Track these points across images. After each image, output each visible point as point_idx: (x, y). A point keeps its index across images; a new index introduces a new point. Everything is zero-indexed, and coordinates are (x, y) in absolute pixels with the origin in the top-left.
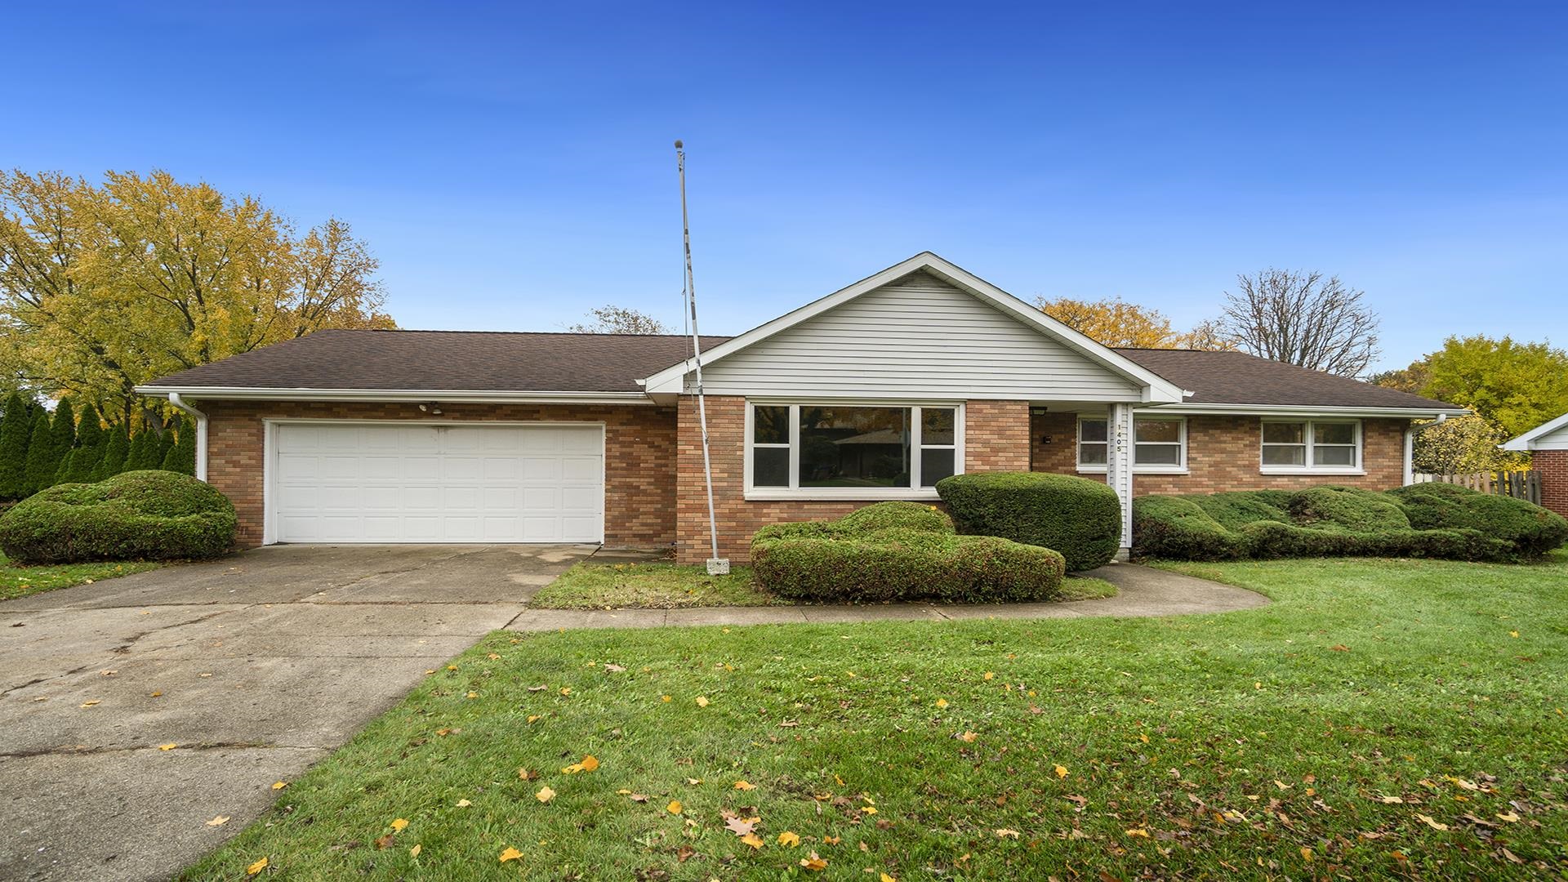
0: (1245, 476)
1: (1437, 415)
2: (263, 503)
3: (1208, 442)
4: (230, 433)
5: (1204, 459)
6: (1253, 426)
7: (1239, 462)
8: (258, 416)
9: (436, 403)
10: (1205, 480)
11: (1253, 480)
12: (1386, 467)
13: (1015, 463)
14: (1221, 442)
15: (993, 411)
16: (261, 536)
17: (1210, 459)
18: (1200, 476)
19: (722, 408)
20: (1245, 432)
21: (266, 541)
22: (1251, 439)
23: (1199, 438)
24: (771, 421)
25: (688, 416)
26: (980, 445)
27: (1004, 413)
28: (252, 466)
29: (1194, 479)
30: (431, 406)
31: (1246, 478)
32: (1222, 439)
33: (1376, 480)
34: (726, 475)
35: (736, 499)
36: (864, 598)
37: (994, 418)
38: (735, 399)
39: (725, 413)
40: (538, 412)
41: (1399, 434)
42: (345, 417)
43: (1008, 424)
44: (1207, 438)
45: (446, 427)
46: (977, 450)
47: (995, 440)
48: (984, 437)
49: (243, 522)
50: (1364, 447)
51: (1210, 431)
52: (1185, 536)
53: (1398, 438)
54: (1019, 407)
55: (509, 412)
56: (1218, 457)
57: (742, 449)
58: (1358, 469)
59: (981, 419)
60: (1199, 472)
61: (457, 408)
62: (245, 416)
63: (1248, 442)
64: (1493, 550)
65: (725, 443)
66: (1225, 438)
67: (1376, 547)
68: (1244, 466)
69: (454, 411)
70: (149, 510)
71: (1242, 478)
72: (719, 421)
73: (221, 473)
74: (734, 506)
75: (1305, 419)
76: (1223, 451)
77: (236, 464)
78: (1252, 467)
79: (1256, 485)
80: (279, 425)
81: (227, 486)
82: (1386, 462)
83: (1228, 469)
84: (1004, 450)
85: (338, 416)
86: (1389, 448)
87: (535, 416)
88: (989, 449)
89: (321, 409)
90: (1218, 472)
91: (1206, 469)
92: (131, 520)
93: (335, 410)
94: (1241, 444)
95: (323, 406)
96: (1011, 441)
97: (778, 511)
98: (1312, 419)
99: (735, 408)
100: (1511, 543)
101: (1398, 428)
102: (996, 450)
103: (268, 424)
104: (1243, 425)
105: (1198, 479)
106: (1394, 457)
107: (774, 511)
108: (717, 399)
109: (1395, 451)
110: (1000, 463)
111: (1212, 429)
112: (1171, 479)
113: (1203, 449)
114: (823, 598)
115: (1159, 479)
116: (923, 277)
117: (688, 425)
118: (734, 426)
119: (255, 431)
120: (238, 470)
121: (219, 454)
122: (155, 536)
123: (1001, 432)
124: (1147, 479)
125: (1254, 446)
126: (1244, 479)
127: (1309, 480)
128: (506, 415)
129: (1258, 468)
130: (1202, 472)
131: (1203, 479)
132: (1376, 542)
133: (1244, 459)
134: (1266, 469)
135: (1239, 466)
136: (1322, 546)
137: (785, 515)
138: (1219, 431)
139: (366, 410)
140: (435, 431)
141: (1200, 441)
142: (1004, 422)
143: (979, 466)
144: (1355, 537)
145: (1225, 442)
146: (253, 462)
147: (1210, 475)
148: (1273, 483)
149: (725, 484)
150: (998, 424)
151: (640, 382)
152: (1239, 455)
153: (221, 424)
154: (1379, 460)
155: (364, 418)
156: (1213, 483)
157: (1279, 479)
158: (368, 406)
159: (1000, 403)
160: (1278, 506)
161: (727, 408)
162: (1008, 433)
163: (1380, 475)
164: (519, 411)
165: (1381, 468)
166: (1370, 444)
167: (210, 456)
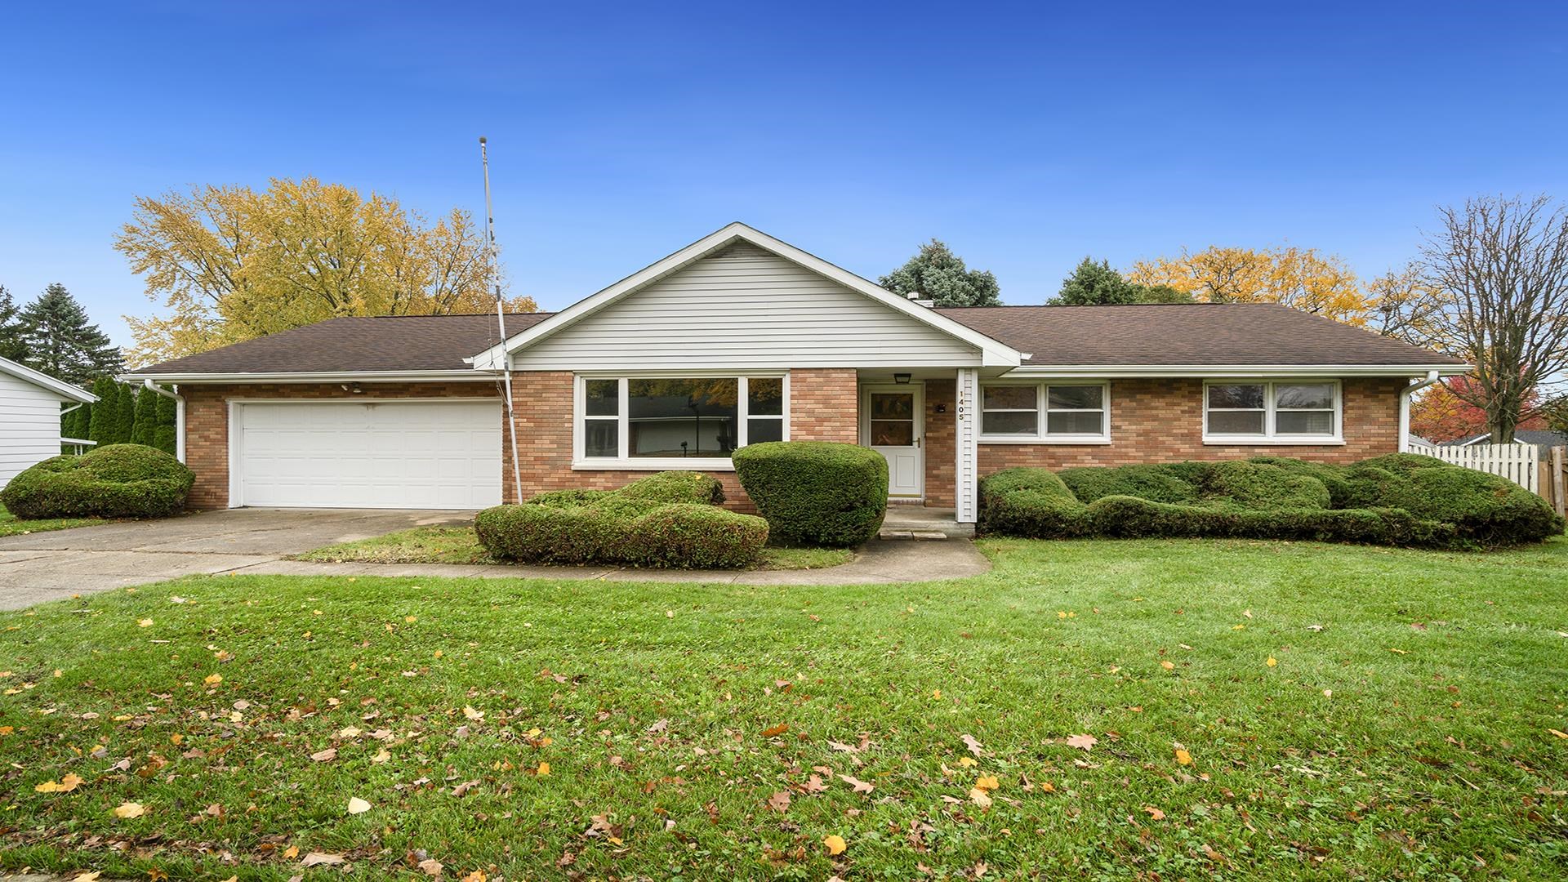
0: (1183, 446)
1: (1427, 372)
2: (228, 472)
3: (1135, 409)
4: (202, 412)
5: (1131, 428)
6: (1193, 389)
7: (1175, 431)
8: (223, 398)
9: (357, 383)
10: (1132, 451)
11: (1193, 450)
12: (1374, 435)
13: (842, 433)
14: (1152, 408)
15: (818, 380)
16: (227, 500)
17: (1139, 427)
18: (1126, 447)
19: (551, 383)
20: (1183, 397)
21: (231, 504)
22: (1190, 404)
23: (1123, 404)
24: (602, 394)
25: (521, 391)
26: (804, 415)
27: (829, 382)
28: (219, 440)
29: (1118, 450)
30: (352, 385)
31: (1185, 448)
32: (1153, 404)
33: (1360, 451)
34: (555, 446)
35: (565, 468)
36: (555, 560)
37: (820, 386)
38: (563, 374)
39: (555, 387)
40: (444, 389)
41: (1393, 396)
42: (289, 397)
43: (834, 393)
44: (1135, 404)
45: (374, 404)
46: (800, 419)
47: (819, 409)
48: (808, 406)
49: (212, 488)
50: (1344, 412)
51: (1138, 397)
52: (1014, 510)
53: (1391, 400)
54: (846, 375)
55: (420, 390)
56: (1148, 425)
57: (571, 421)
58: (1337, 438)
59: (805, 388)
60: (1123, 442)
61: (377, 387)
62: (213, 397)
63: (1186, 408)
64: (1425, 534)
65: (554, 416)
66: (1157, 404)
67: (1265, 527)
68: (1182, 435)
69: (375, 390)
70: (107, 476)
71: (1179, 449)
72: (548, 395)
73: (196, 446)
74: (563, 476)
75: (1267, 381)
76: (1155, 418)
77: (206, 439)
78: (1193, 436)
79: (1199, 457)
80: (244, 405)
81: (200, 457)
82: (1374, 430)
83: (1160, 439)
84: (828, 419)
85: (283, 396)
86: (1378, 412)
87: (442, 392)
88: (813, 419)
89: (268, 390)
90: (1149, 442)
91: (1133, 438)
92: (88, 484)
93: (281, 390)
94: (1177, 410)
95: (272, 387)
96: (837, 410)
97: (603, 480)
98: (1273, 381)
99: (563, 382)
100: (1450, 526)
101: (1392, 389)
102: (821, 420)
103: (232, 403)
104: (1179, 389)
105: (1123, 450)
106: (1386, 423)
107: (600, 480)
108: (547, 374)
109: (1387, 417)
110: (825, 433)
111: (1140, 393)
112: (1089, 450)
113: (1128, 415)
114: (524, 559)
115: (1075, 450)
116: (738, 247)
117: (521, 399)
118: (562, 399)
119: (220, 410)
120: (208, 443)
121: (193, 430)
122: (104, 497)
123: (826, 401)
124: (1061, 450)
125: (1194, 412)
126: (1182, 450)
127: (1268, 450)
128: (418, 393)
129: (1201, 437)
130: (1128, 442)
131: (1129, 450)
132: (1265, 522)
133: (1183, 426)
134: (1209, 438)
135: (1175, 436)
136: (1192, 525)
137: (610, 485)
138: (1149, 396)
139: (305, 390)
140: (364, 408)
141: (1125, 408)
142: (828, 390)
143: (803, 436)
144: (1239, 516)
145: (1156, 408)
146: (219, 436)
147: (1138, 446)
148: (1220, 454)
149: (555, 454)
150: (823, 393)
151: (467, 361)
152: (1175, 423)
153: (196, 405)
154: (1364, 427)
155: (304, 397)
156: (1142, 454)
157: (1226, 450)
158: (306, 387)
159: (825, 371)
160: (1191, 480)
161: (556, 383)
162: (833, 402)
163: (1366, 445)
164: (429, 389)
165: (1367, 437)
166: (1352, 408)
167: (187, 432)
